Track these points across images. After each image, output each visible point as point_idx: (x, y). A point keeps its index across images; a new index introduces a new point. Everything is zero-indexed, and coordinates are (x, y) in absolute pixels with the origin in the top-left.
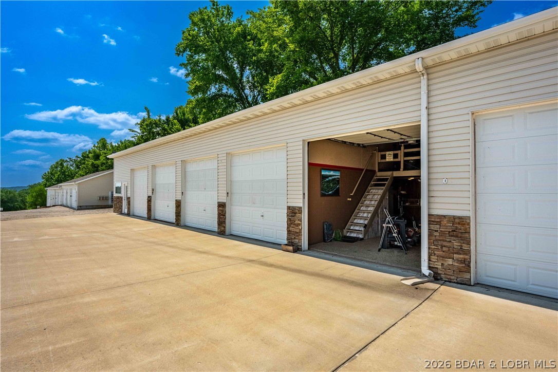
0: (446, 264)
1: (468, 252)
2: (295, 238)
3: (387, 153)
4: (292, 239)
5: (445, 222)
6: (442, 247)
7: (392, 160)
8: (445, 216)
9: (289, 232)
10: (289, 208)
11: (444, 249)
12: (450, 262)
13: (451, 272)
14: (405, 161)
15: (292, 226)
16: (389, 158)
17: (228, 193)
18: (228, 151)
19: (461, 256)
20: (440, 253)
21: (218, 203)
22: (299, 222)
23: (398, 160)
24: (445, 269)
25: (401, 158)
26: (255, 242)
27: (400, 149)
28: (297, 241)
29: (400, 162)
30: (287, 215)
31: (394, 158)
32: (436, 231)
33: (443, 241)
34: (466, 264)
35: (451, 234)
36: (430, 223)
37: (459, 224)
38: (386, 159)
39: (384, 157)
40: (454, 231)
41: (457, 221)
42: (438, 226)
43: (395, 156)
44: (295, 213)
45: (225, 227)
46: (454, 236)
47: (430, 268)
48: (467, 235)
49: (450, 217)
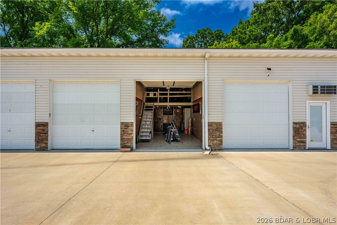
0: (214, 143)
1: (222, 137)
2: (127, 143)
3: (150, 93)
4: (125, 143)
5: (214, 125)
6: (213, 136)
7: (153, 96)
8: (214, 123)
9: (122, 139)
10: (122, 123)
11: (214, 136)
12: (215, 141)
13: (215, 146)
14: (160, 98)
15: (125, 135)
16: (151, 95)
17: (50, 114)
18: (51, 79)
19: (220, 139)
20: (212, 138)
21: (36, 123)
22: (132, 132)
23: (157, 97)
24: (214, 145)
25: (158, 96)
26: (86, 151)
27: (157, 91)
28: (130, 144)
29: (157, 98)
30: (121, 128)
31: (154, 95)
32: (210, 129)
33: (213, 133)
34: (221, 141)
35: (216, 130)
36: (209, 126)
37: (219, 125)
38: (149, 96)
39: (148, 94)
40: (217, 128)
41: (218, 124)
42: (211, 127)
43: (155, 95)
44: (128, 126)
45: (47, 144)
46: (217, 131)
47: (209, 146)
48: (221, 130)
49: (216, 123)
